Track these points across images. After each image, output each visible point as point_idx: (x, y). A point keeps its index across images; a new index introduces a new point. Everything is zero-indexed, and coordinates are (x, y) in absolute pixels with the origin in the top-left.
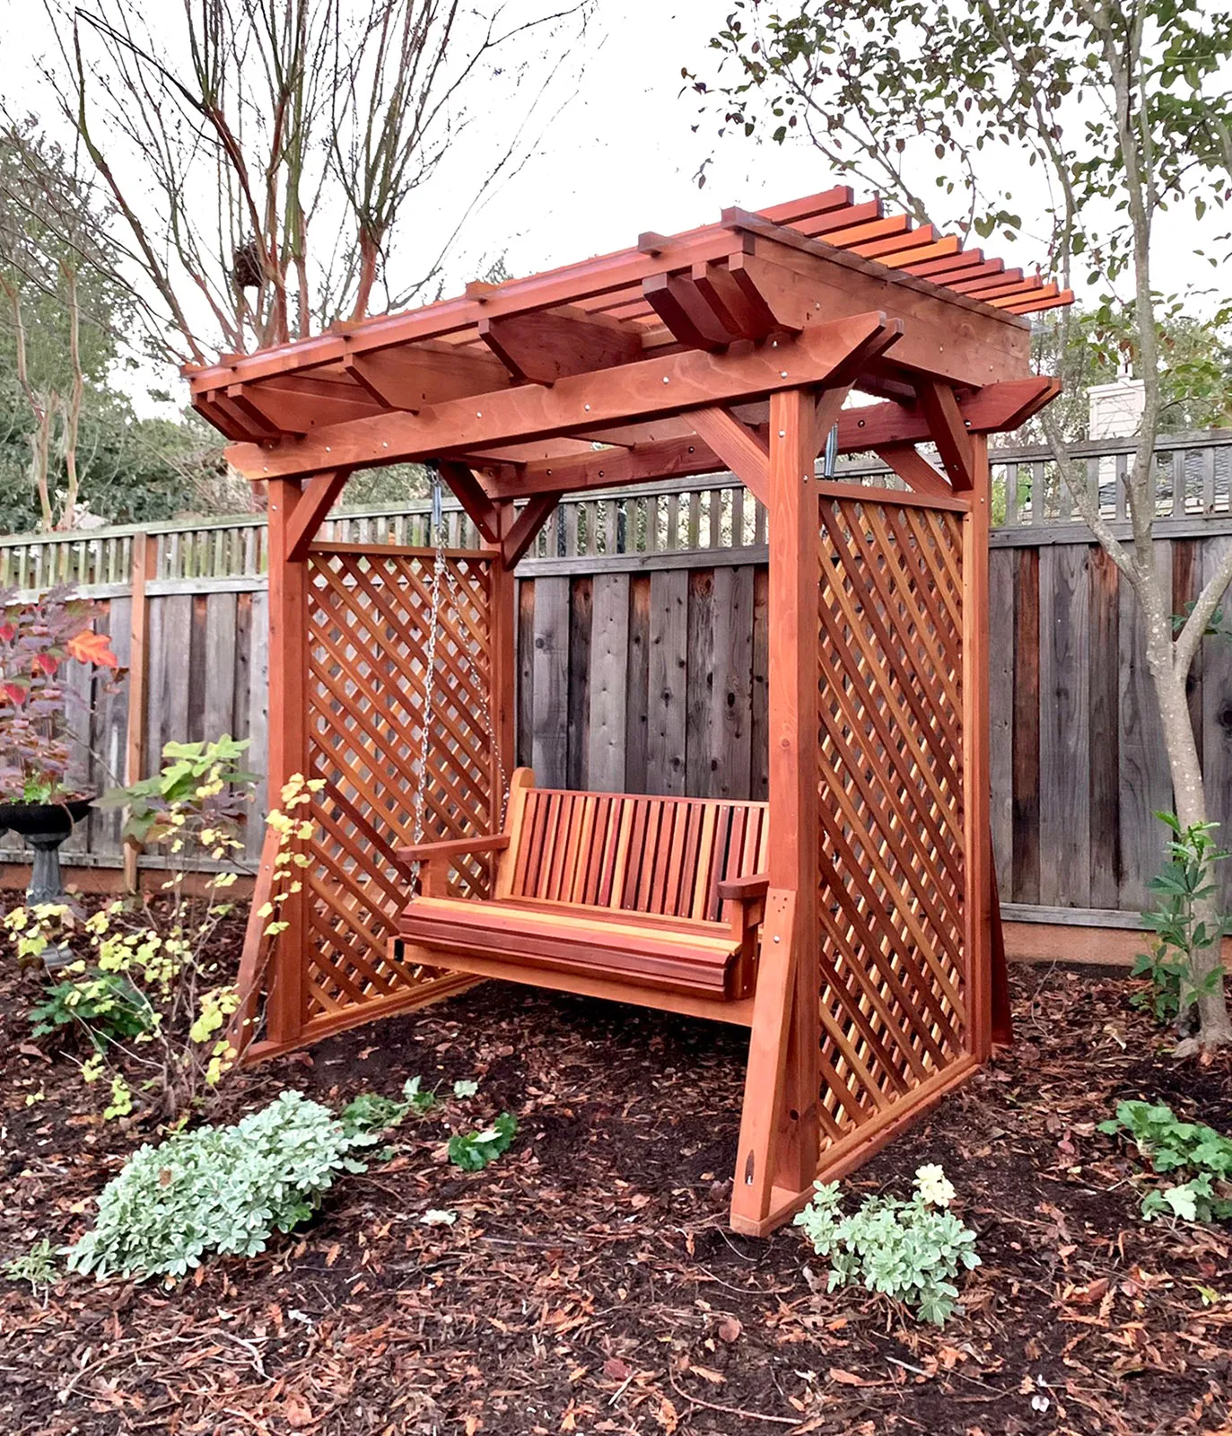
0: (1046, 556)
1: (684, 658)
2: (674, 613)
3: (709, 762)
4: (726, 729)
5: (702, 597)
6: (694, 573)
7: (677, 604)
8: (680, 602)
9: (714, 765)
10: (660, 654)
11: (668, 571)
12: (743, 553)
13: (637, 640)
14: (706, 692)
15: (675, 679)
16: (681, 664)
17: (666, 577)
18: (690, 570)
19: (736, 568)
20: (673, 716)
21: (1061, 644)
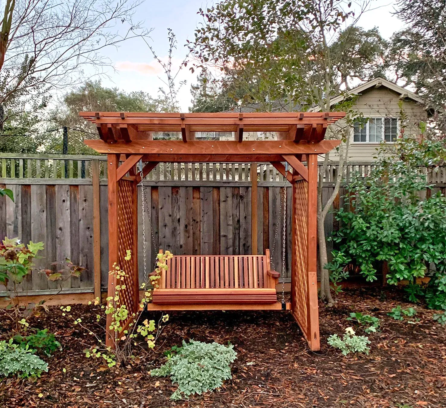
0: (270, 189)
1: (171, 214)
2: (167, 200)
3: (179, 245)
4: (185, 235)
5: (176, 195)
6: (173, 187)
7: (168, 198)
8: (169, 196)
9: (181, 246)
10: (163, 213)
11: (164, 186)
12: (189, 183)
13: (154, 208)
14: (177, 224)
15: (168, 220)
16: (170, 216)
17: (164, 188)
18: (172, 187)
19: (187, 187)
20: (167, 232)
21: (274, 212)
